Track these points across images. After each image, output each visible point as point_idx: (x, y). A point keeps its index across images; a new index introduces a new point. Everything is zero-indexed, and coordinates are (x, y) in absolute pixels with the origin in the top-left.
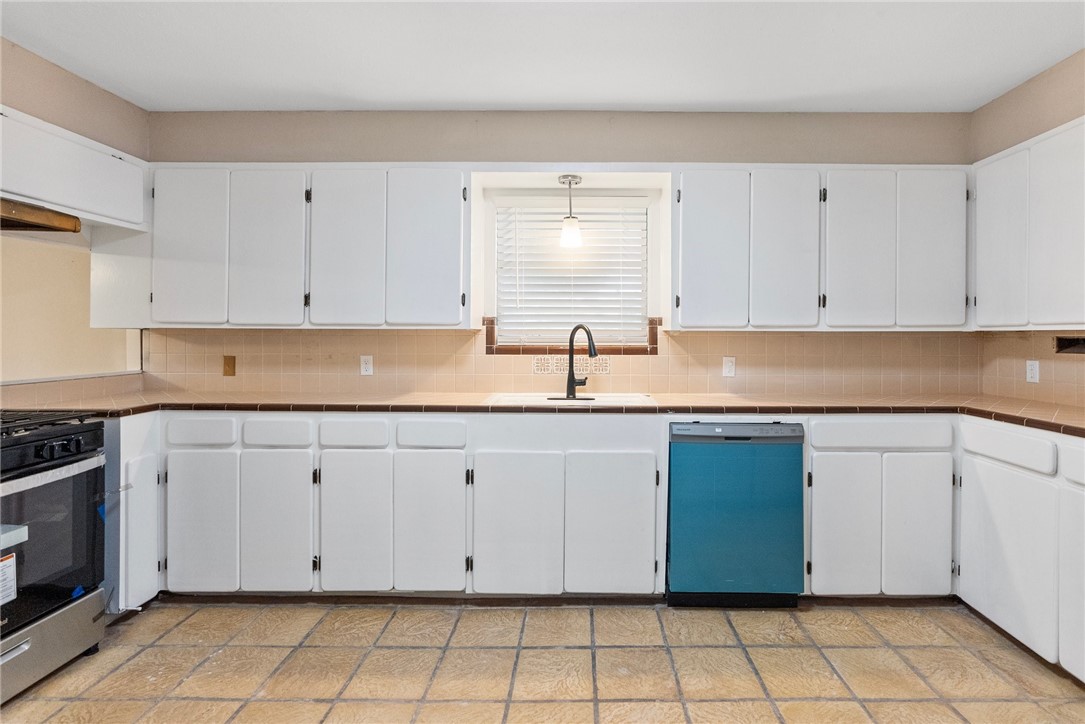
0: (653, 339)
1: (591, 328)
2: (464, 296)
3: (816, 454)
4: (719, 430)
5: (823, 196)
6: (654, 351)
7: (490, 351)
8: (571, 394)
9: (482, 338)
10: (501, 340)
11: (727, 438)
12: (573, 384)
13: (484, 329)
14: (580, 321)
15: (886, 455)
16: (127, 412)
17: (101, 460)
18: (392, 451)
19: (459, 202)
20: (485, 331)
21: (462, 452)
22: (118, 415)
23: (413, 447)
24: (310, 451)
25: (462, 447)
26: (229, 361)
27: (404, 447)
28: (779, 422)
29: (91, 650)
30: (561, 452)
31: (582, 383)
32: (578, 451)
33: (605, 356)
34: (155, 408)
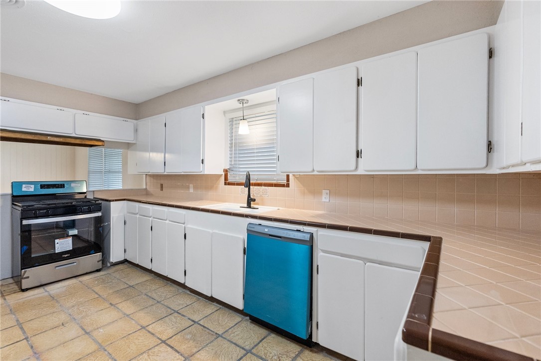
0: (288, 180)
2: (203, 160)
3: (321, 254)
4: (266, 230)
5: (359, 83)
6: (288, 185)
7: (225, 184)
8: (249, 206)
9: (223, 177)
10: (230, 179)
11: (270, 235)
12: (250, 201)
13: (224, 173)
15: (368, 264)
16: (113, 201)
17: (99, 214)
18: (167, 222)
19: (201, 120)
20: (224, 175)
21: (183, 225)
22: (110, 201)
23: (172, 221)
24: (151, 219)
25: (184, 224)
26: (162, 185)
27: (170, 221)
28: (300, 231)
29: (98, 271)
30: (211, 231)
31: (254, 200)
32: (216, 231)
33: (266, 187)
34: (124, 200)
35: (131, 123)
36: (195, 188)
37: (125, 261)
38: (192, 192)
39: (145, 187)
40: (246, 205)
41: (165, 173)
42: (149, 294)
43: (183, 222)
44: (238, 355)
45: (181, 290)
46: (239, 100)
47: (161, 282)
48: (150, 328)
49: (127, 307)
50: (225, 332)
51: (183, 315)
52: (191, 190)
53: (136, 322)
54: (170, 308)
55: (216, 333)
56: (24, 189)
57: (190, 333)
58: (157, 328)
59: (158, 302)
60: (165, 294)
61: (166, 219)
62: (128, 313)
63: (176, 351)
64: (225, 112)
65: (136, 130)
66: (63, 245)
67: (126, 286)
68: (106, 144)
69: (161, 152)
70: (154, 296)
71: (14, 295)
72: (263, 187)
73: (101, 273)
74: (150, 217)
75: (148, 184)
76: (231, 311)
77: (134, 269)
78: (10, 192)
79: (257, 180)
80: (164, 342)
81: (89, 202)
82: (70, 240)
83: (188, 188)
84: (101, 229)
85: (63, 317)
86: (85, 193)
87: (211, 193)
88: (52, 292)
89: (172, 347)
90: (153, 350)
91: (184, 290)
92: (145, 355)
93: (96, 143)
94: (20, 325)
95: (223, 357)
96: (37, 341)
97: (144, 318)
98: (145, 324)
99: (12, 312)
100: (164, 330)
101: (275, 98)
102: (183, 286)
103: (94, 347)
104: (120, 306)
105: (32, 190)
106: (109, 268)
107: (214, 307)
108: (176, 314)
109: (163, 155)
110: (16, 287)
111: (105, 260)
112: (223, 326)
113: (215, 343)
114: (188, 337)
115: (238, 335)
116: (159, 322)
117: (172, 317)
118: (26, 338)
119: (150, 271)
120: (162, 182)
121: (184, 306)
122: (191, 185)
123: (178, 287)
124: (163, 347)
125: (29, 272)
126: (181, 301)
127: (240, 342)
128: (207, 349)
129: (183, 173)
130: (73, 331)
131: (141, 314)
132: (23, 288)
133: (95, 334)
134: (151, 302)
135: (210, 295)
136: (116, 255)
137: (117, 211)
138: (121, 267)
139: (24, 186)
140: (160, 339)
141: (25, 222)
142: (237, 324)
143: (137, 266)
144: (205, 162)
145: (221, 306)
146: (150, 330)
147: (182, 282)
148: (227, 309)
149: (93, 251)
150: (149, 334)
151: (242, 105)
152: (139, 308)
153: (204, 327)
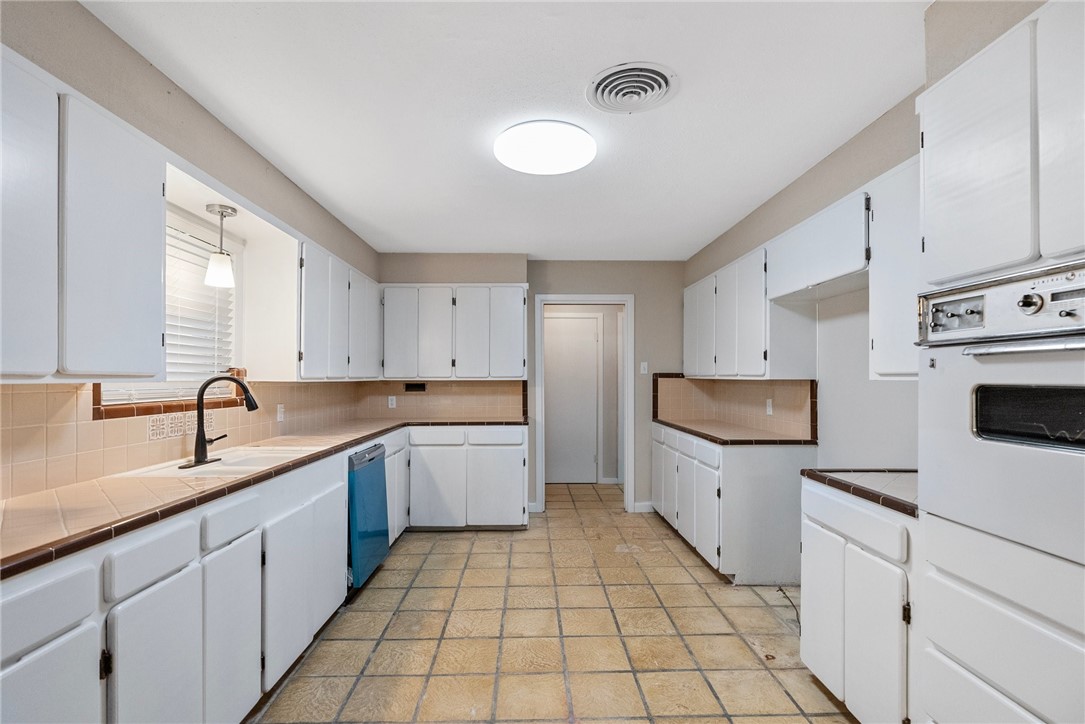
7: (97, 415)
9: (87, 394)
11: (369, 460)
12: (205, 444)
20: (91, 386)
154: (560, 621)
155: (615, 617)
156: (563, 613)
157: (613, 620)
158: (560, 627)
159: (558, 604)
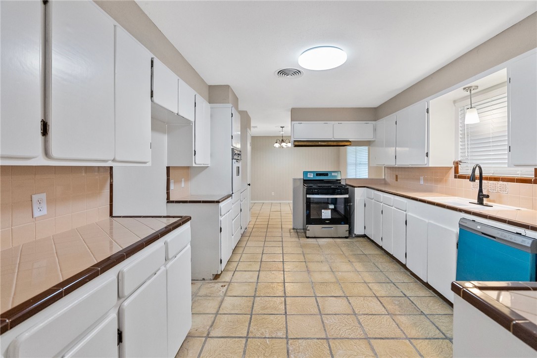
0: (535, 174)
1: (481, 166)
2: (427, 153)
4: (479, 227)
6: (536, 182)
7: (455, 177)
8: (480, 202)
9: (453, 170)
10: (461, 172)
11: (483, 233)
13: (453, 166)
14: (478, 162)
16: (357, 187)
17: (347, 196)
18: (393, 208)
19: (425, 115)
20: (454, 168)
21: (405, 213)
22: (355, 187)
23: (397, 208)
24: (381, 204)
25: (405, 211)
26: (397, 176)
27: (395, 207)
28: (521, 234)
29: (346, 238)
30: (427, 221)
31: (488, 196)
32: (432, 222)
33: (505, 183)
34: (364, 187)
35: (371, 124)
36: (425, 180)
37: (364, 236)
38: (422, 183)
39: (384, 177)
40: (476, 201)
41: (396, 166)
42: (376, 264)
43: (405, 209)
44: (436, 335)
45: (403, 270)
46: (464, 89)
47: (388, 258)
48: (370, 285)
49: (359, 266)
50: (431, 315)
51: (397, 288)
52: (422, 182)
53: (362, 277)
54: (389, 278)
55: (422, 312)
56: (308, 176)
57: (399, 301)
58: (376, 287)
59: (381, 271)
60: (388, 268)
61: (392, 205)
62: (358, 270)
63: (384, 306)
64: (455, 102)
65: (375, 130)
66: (326, 214)
67: (361, 253)
68: (352, 143)
69: (393, 147)
70: (380, 266)
71: (303, 239)
72: (501, 183)
73: (348, 240)
74: (381, 203)
75: (386, 175)
76: (445, 303)
77: (371, 243)
78: (302, 178)
79: (493, 174)
80: (377, 297)
81: (341, 186)
82: (330, 211)
83: (419, 179)
84: (348, 207)
85: (322, 258)
86: (340, 180)
87: (439, 186)
88: (319, 243)
89: (381, 303)
90: (368, 298)
91: (406, 271)
92: (362, 298)
93: (346, 144)
94: (304, 255)
95: (420, 329)
96: (310, 265)
97: (368, 277)
98: (367, 281)
99: (302, 247)
100: (380, 290)
101: (506, 79)
102: (404, 266)
103: (334, 280)
104: (354, 264)
105: (312, 176)
106: (353, 238)
107: (428, 293)
108: (392, 285)
109: (394, 148)
110: (304, 235)
111: (351, 231)
112: (431, 309)
113: (418, 317)
114: (396, 303)
115: (443, 323)
116: (378, 284)
117: (388, 285)
118: (305, 262)
119: (381, 248)
120: (397, 173)
121: (400, 282)
122: (422, 178)
123: (401, 267)
124: (375, 300)
125: (310, 227)
126: (400, 277)
127: (442, 328)
128: (409, 317)
129: (410, 166)
130: (326, 267)
131: (367, 274)
132: (307, 236)
133: (336, 273)
134: (376, 269)
135: (425, 281)
136: (358, 230)
137: (359, 195)
138: (361, 239)
139: (308, 174)
140: (375, 294)
141: (308, 196)
142: (446, 314)
143: (372, 241)
144: (430, 155)
145: (436, 295)
146: (369, 286)
147: (404, 263)
148: (441, 300)
149: (343, 223)
150: (367, 288)
151: (469, 92)
152: (366, 270)
153: (412, 302)
154: (318, 305)
155: (285, 308)
156: (316, 311)
157: (287, 306)
158: (317, 302)
159: (322, 319)
